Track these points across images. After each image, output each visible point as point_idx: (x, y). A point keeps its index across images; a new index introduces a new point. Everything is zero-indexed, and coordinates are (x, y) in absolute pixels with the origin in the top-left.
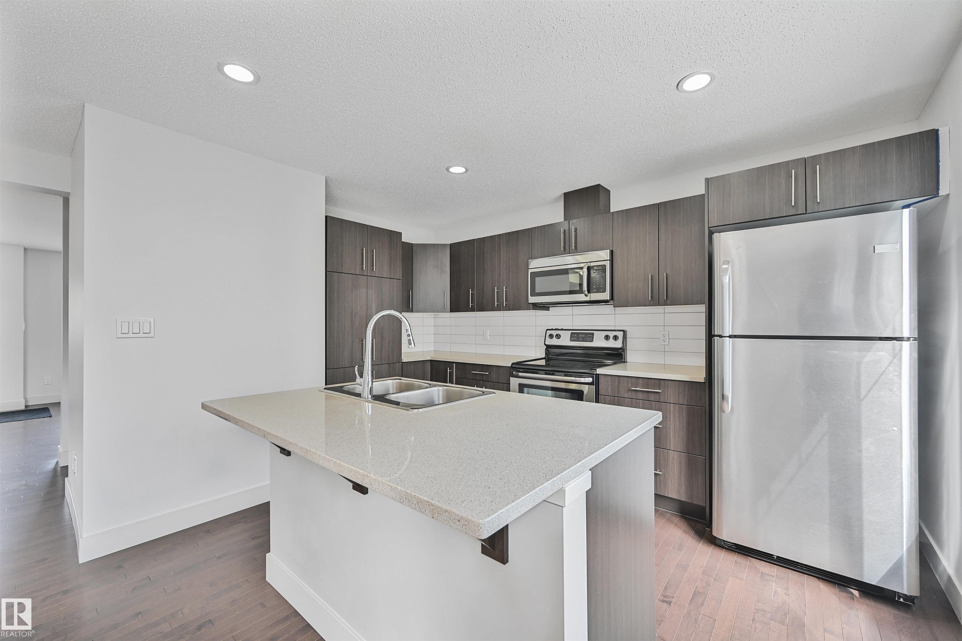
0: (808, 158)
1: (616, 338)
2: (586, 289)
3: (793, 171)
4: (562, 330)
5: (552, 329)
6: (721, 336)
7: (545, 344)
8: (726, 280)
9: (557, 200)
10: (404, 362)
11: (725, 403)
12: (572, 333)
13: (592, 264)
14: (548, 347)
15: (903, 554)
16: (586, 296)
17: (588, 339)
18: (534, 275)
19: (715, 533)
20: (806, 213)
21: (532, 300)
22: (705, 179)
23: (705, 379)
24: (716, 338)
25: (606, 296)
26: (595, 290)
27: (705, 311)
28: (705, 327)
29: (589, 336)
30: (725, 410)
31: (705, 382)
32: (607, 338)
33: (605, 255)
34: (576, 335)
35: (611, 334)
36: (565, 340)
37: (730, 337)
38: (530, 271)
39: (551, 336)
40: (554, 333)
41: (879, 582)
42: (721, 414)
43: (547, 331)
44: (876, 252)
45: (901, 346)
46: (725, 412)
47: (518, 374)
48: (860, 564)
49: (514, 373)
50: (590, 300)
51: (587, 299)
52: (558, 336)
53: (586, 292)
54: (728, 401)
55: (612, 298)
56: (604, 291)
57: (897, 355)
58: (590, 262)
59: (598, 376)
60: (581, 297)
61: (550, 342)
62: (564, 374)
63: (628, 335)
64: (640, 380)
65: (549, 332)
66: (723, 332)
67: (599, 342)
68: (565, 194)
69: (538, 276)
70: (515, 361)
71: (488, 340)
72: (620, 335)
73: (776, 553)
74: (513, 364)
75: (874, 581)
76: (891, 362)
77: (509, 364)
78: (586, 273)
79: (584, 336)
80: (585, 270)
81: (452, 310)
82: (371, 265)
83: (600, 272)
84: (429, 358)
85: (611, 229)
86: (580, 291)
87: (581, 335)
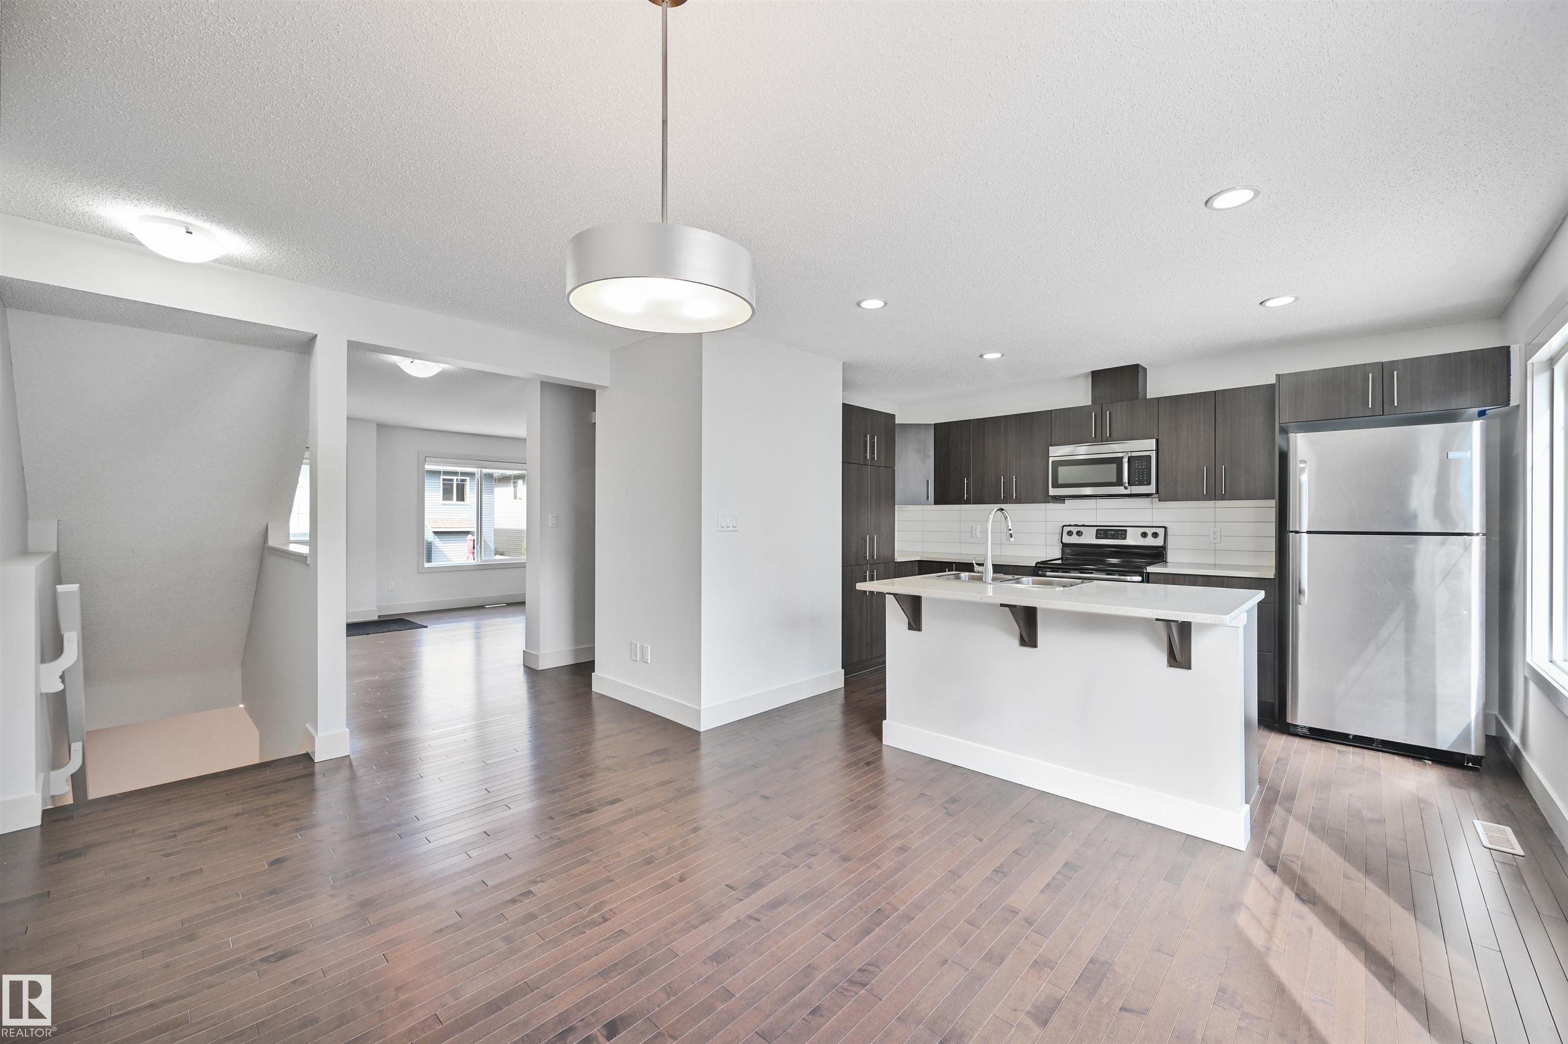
0: (1385, 362)
1: (1155, 535)
2: (1127, 481)
3: (1371, 374)
4: (1083, 526)
5: (1070, 526)
6: (1297, 532)
7: (1062, 542)
8: (1304, 478)
9: (1086, 375)
10: (898, 561)
11: (1302, 596)
12: (1097, 530)
13: (1134, 454)
14: (1065, 546)
15: (1471, 721)
16: (1126, 488)
17: (1119, 536)
18: (1056, 464)
19: (1289, 720)
20: (1383, 415)
21: (1052, 492)
22: (1276, 375)
23: (1275, 575)
24: (1291, 534)
25: (1151, 489)
26: (1137, 483)
27: (1275, 506)
28: (1275, 523)
29: (1121, 533)
30: (1302, 602)
31: (1274, 579)
32: (1144, 535)
33: (1151, 444)
34: (1102, 532)
35: (1150, 531)
36: (1089, 538)
37: (1308, 532)
38: (1051, 459)
39: (1070, 533)
40: (1075, 530)
41: (1449, 747)
42: (1296, 605)
43: (1064, 527)
44: (1449, 458)
45: (1471, 540)
46: (1301, 604)
47: (1046, 574)
48: (1433, 735)
49: (1040, 572)
50: (1131, 494)
51: (1128, 492)
52: (1079, 534)
53: (1127, 485)
54: (1304, 594)
55: (1157, 492)
56: (1149, 483)
57: (1467, 548)
58: (1131, 452)
59: (1148, 575)
60: (1120, 490)
61: (1067, 539)
62: (1108, 573)
63: (1169, 532)
65: (1066, 529)
66: (1300, 528)
67: (1133, 539)
68: (1093, 372)
69: (1061, 466)
70: (1039, 561)
71: (978, 537)
72: (1161, 532)
73: (1353, 731)
74: (1037, 563)
75: (1444, 747)
76: (1462, 555)
77: (1033, 564)
78: (1127, 464)
79: (1113, 533)
80: (1125, 460)
81: (937, 502)
82: (872, 453)
83: (1144, 463)
84: (919, 559)
85: (1156, 416)
86: (1119, 483)
87: (1110, 533)
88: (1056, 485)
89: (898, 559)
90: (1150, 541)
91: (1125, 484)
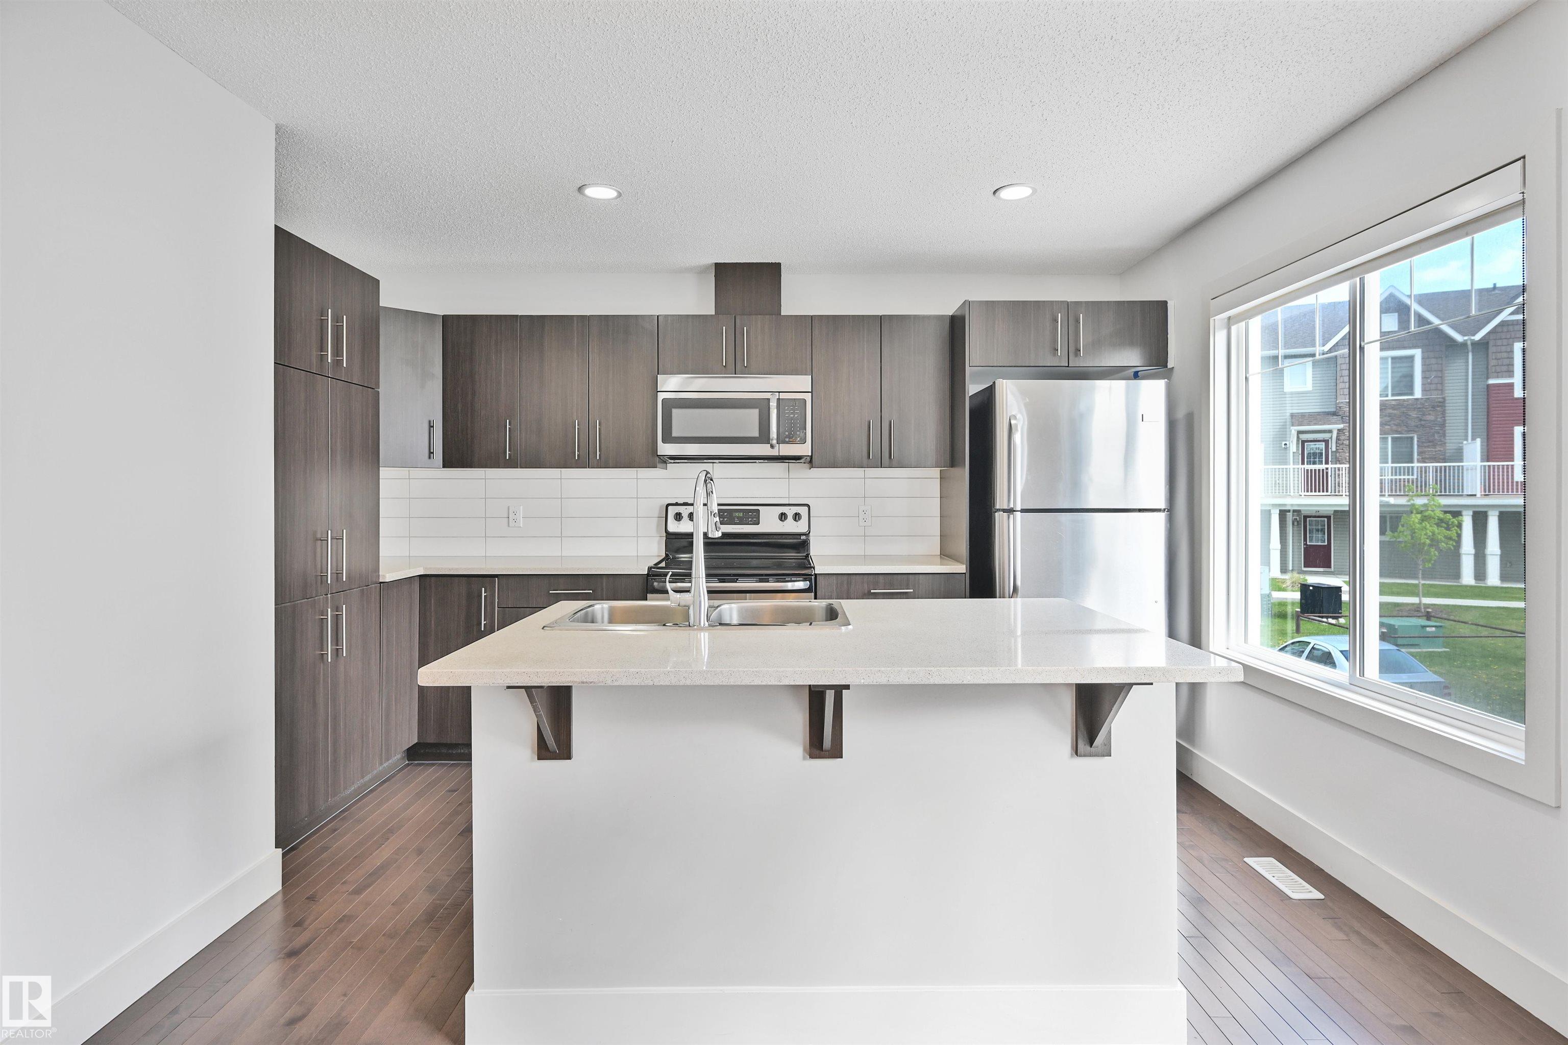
0: (1071, 302)
1: (796, 517)
2: (774, 436)
3: (1058, 315)
5: (677, 504)
6: (1011, 511)
7: (666, 532)
8: (1017, 439)
9: (702, 270)
13: (783, 396)
14: (671, 537)
16: (772, 447)
17: (750, 519)
18: (669, 405)
20: (1068, 366)
21: (666, 449)
24: (996, 513)
25: (805, 449)
26: (788, 439)
29: (751, 514)
32: (783, 518)
33: (805, 382)
34: (729, 514)
35: (789, 511)
37: (1023, 511)
38: (661, 396)
39: (678, 517)
40: (685, 511)
47: (665, 587)
49: (655, 584)
50: (779, 456)
51: (774, 452)
52: (691, 516)
53: (774, 442)
55: (811, 454)
56: (804, 441)
58: (779, 392)
59: (816, 578)
60: (764, 449)
61: (675, 527)
62: (759, 578)
63: (813, 513)
64: (881, 577)
66: (1012, 505)
67: (769, 523)
68: (714, 265)
69: (675, 407)
72: (802, 512)
74: (650, 569)
78: (776, 410)
79: (741, 515)
80: (773, 404)
81: (448, 463)
82: (337, 351)
83: (797, 409)
84: (422, 572)
85: (809, 343)
86: (763, 437)
87: (737, 514)
88: (668, 438)
89: (387, 575)
90: (790, 527)
91: (772, 440)
